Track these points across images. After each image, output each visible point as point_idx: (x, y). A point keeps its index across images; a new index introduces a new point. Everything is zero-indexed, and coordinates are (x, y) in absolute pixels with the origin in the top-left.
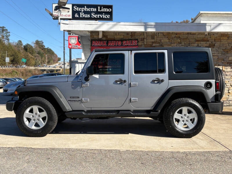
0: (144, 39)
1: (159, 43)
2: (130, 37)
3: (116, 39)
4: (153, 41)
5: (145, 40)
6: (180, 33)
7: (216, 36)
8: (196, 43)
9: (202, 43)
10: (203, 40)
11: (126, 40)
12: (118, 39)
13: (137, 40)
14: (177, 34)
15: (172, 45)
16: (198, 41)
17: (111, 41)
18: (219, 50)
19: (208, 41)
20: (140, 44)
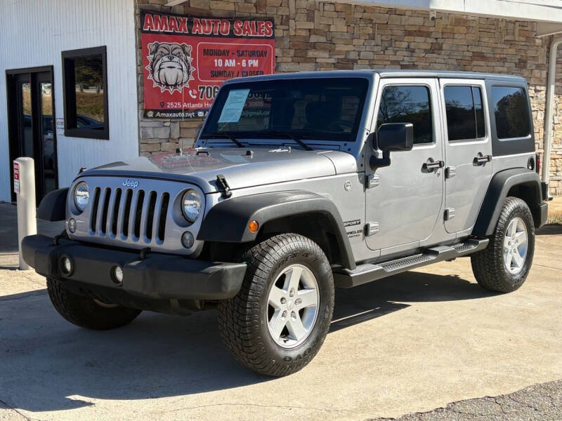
0: (288, 18)
1: (325, 34)
2: (254, 10)
3: (214, 14)
4: (311, 26)
5: (292, 22)
6: (373, 9)
7: (444, 22)
8: (407, 38)
9: (418, 39)
10: (420, 33)
11: (243, 19)
12: (220, 14)
13: (271, 20)
14: (365, 9)
15: (355, 41)
16: (409, 33)
17: (200, 17)
18: (450, 61)
19: (428, 35)
20: (279, 33)
